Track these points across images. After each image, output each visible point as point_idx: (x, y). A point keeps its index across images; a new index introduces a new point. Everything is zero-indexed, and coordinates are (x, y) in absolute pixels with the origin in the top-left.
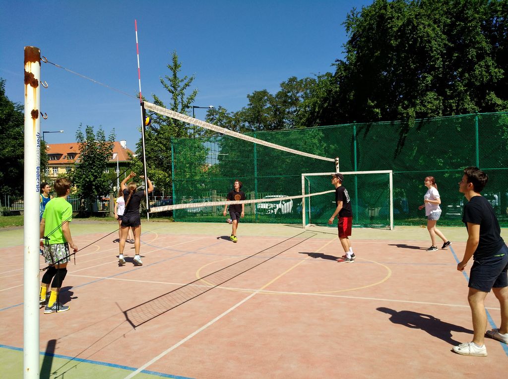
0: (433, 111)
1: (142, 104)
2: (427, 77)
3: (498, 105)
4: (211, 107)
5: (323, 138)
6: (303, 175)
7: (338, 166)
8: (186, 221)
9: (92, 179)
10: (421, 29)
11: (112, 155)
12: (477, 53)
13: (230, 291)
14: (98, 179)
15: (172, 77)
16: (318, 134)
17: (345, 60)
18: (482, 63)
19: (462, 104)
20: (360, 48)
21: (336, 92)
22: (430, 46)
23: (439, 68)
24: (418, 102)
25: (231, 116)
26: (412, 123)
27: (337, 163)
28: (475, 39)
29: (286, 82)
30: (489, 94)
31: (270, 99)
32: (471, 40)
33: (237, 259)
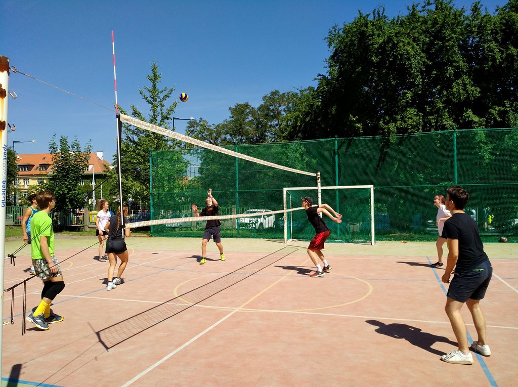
0: (413, 127)
1: (118, 117)
2: (407, 93)
3: (475, 122)
4: (192, 118)
5: (304, 152)
6: (285, 189)
7: (319, 180)
8: (164, 236)
9: (66, 191)
10: (401, 47)
11: (88, 167)
12: (455, 71)
13: (209, 309)
14: (73, 192)
15: (151, 88)
16: (300, 148)
17: (327, 75)
18: (460, 81)
19: (441, 120)
20: (342, 63)
21: (318, 107)
22: (409, 64)
23: (418, 85)
24: (399, 117)
25: (212, 128)
26: (393, 138)
27: (319, 178)
28: (453, 57)
29: (269, 96)
30: (466, 111)
31: (252, 112)
32: (448, 59)
33: (217, 276)
